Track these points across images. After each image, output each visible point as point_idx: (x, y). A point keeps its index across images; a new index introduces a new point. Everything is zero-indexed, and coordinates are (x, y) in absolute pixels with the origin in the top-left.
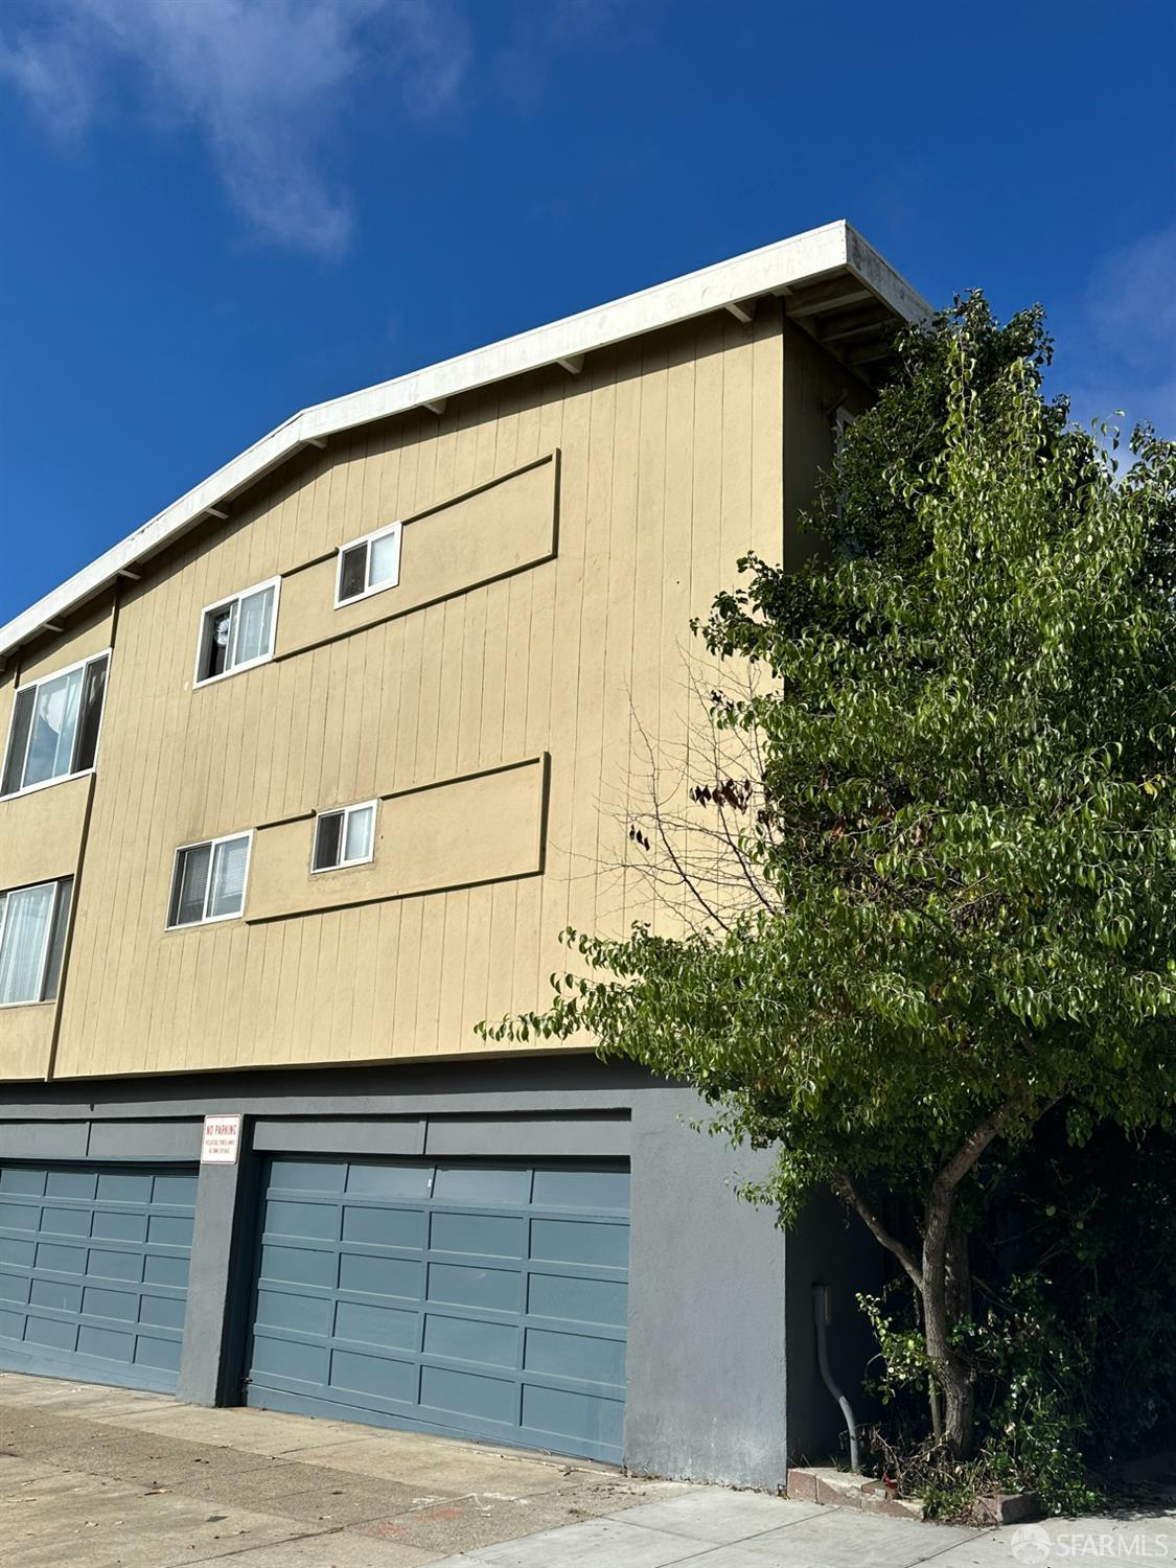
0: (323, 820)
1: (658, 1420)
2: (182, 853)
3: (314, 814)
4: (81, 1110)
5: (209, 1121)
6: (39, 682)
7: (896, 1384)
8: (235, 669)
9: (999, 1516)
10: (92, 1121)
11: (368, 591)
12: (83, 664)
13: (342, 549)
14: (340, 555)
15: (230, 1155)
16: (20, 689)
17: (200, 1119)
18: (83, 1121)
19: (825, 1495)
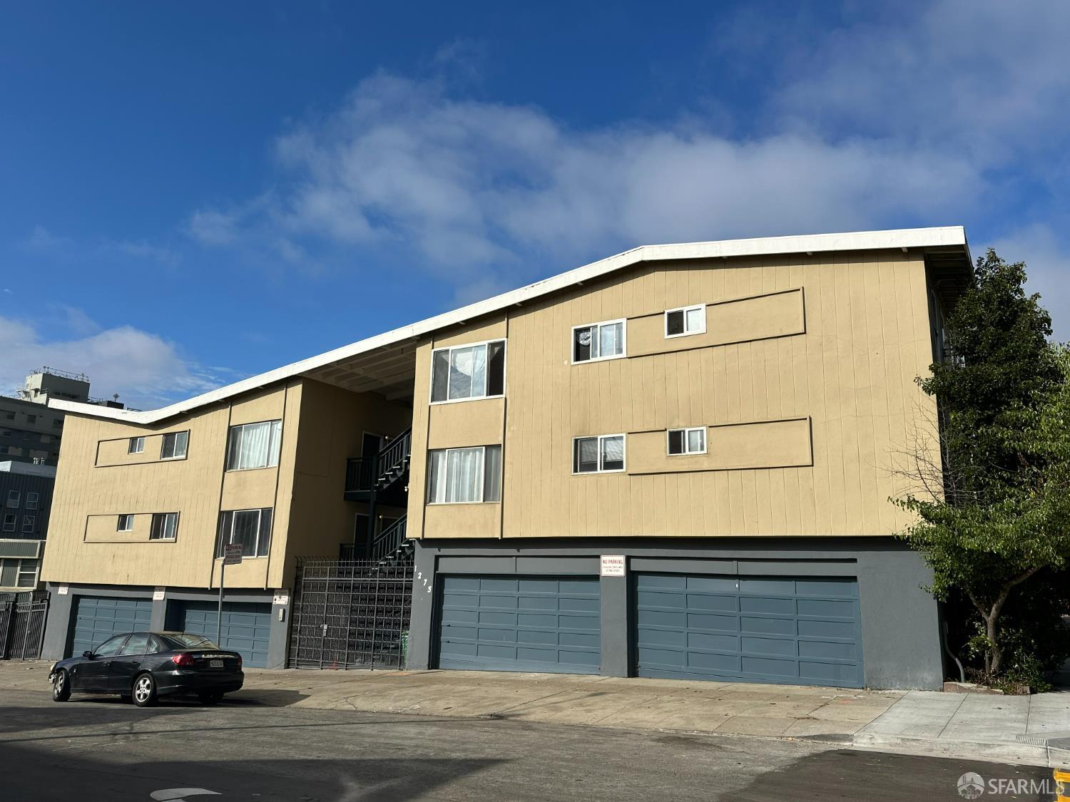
0: (671, 433)
1: (881, 670)
2: (576, 441)
3: (666, 430)
4: (513, 552)
5: (603, 558)
6: (451, 348)
7: (975, 653)
8: (599, 359)
9: (1029, 692)
10: (517, 557)
11: (686, 333)
12: (486, 343)
13: (666, 312)
14: (666, 315)
15: (621, 572)
16: (435, 350)
17: (598, 557)
18: (512, 556)
19: (962, 690)
